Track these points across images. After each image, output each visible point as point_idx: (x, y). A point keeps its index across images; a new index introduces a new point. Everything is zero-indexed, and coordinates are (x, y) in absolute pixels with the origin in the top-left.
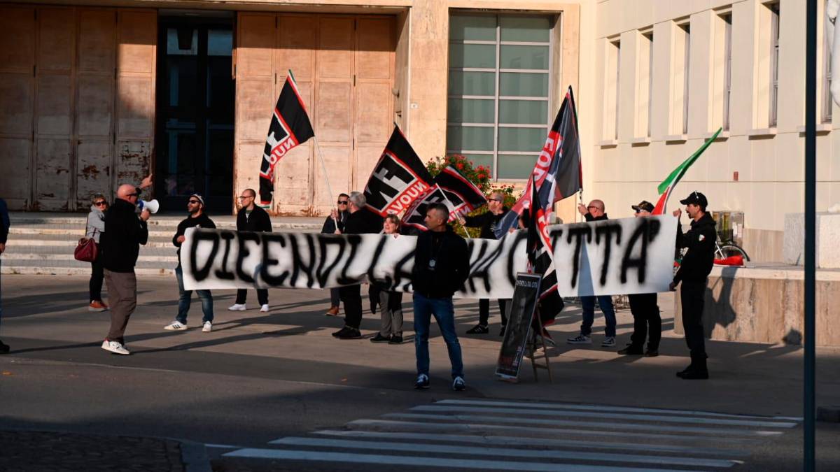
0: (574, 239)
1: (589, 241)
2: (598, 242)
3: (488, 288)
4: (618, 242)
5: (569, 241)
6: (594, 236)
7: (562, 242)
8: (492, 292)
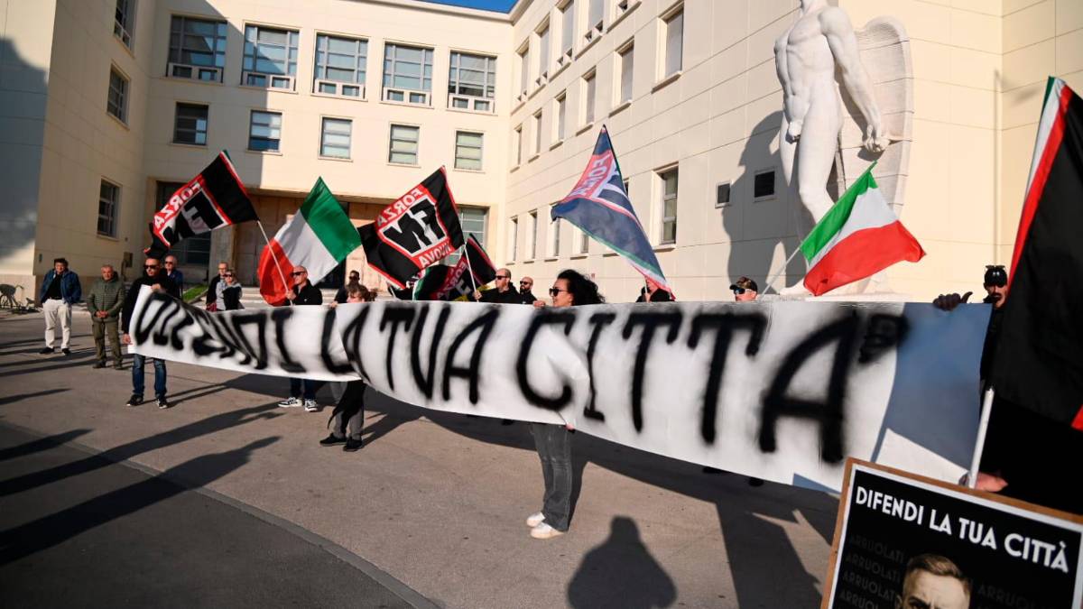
0: (638, 331)
1: (671, 338)
2: (692, 343)
3: (474, 397)
4: (752, 350)
5: (626, 334)
6: (685, 330)
7: (611, 333)
8: (481, 404)
